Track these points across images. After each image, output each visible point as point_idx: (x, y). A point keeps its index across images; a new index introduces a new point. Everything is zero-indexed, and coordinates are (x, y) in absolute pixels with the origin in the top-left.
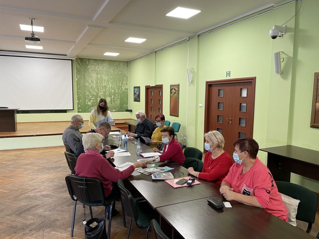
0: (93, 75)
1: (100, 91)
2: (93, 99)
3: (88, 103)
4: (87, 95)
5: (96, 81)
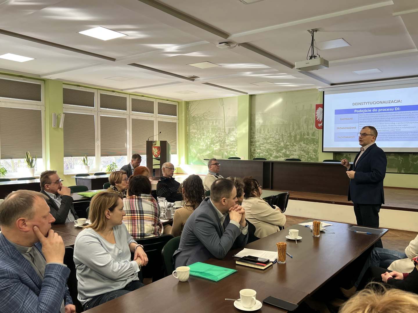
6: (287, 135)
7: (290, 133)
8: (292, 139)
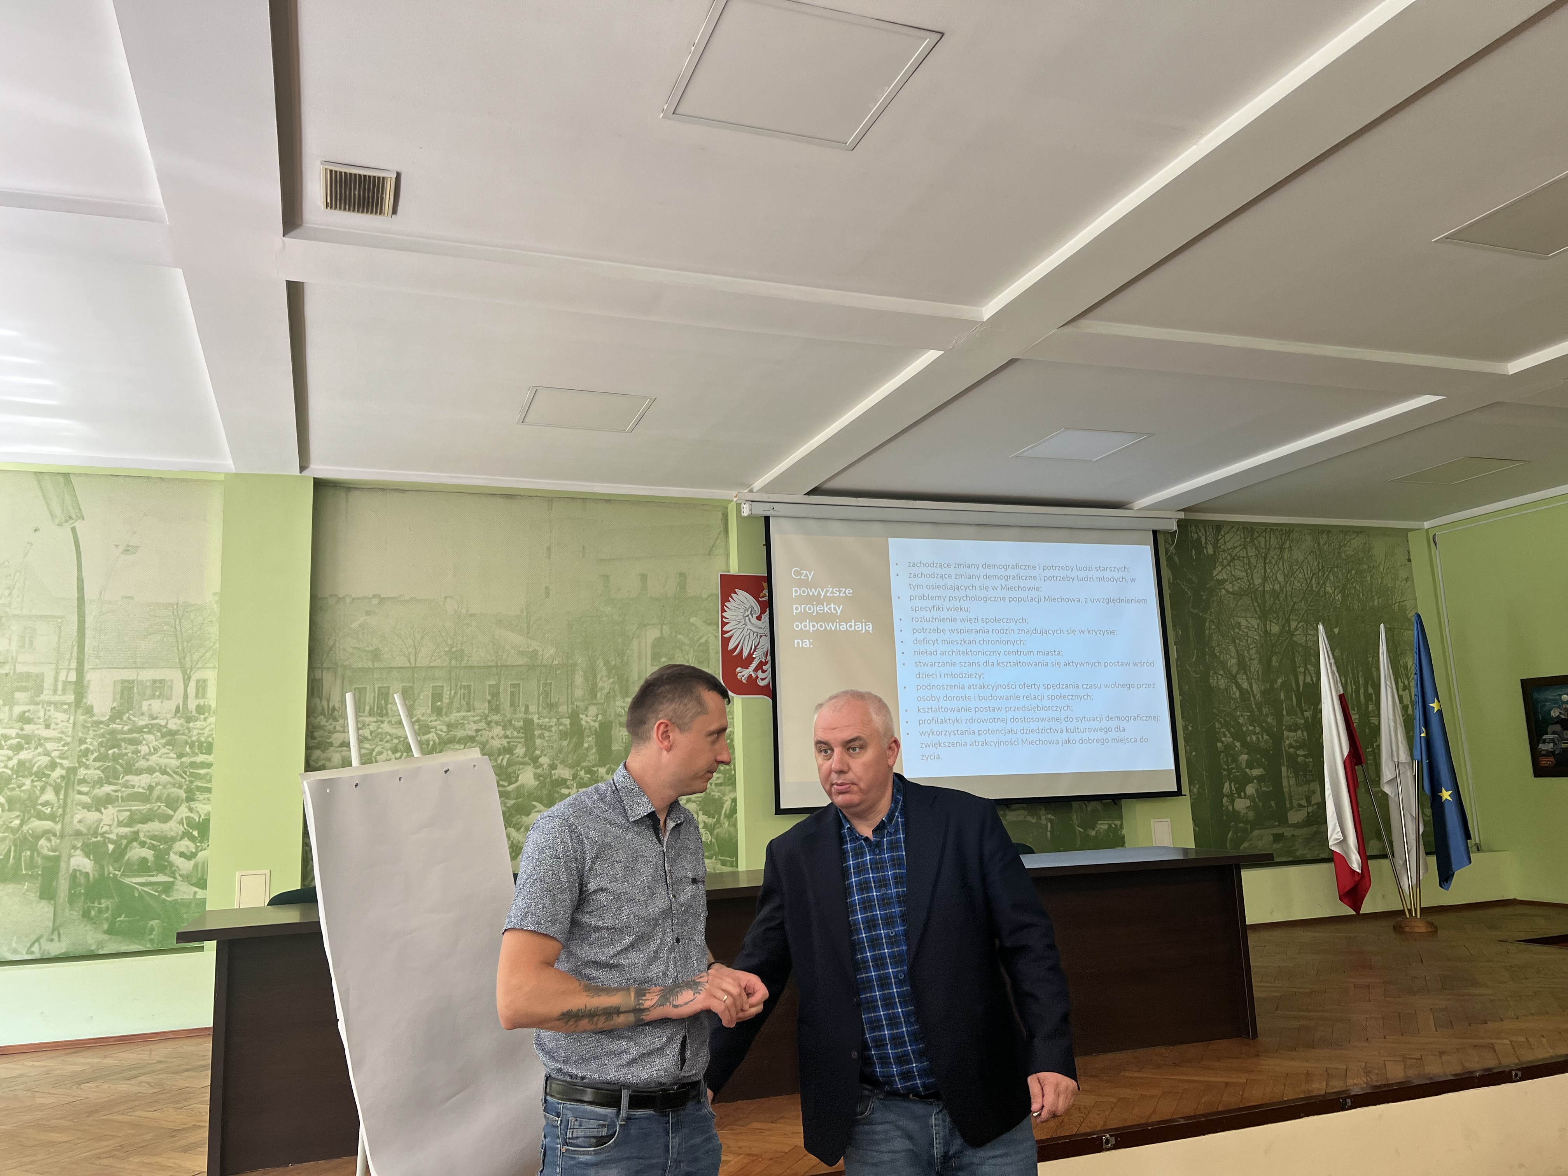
0: (1244, 623)
1: (1287, 720)
2: (1257, 772)
3: (1232, 802)
4: (1228, 747)
5: (1260, 661)
6: (558, 724)
7: (574, 716)
8: (586, 745)
